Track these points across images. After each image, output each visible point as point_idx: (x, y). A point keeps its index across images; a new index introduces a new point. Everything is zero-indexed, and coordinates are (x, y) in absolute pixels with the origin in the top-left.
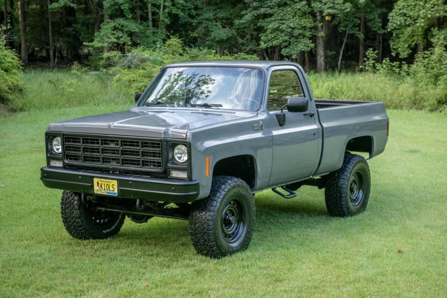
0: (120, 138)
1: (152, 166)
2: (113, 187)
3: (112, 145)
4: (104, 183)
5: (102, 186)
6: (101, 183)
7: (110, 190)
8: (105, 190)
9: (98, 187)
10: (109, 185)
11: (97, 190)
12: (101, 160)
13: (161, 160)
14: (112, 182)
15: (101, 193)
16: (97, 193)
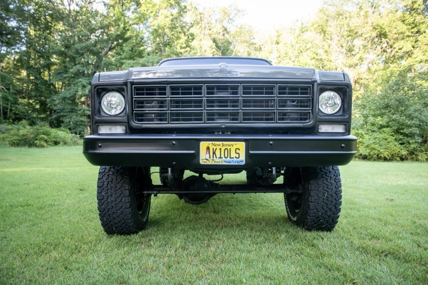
0: (241, 82)
2: (238, 151)
3: (221, 95)
4: (219, 147)
5: (216, 152)
6: (213, 149)
7: (231, 157)
8: (222, 158)
9: (208, 155)
10: (230, 149)
11: (206, 159)
12: (205, 117)
13: (309, 110)
14: (236, 144)
15: (213, 163)
16: (206, 163)
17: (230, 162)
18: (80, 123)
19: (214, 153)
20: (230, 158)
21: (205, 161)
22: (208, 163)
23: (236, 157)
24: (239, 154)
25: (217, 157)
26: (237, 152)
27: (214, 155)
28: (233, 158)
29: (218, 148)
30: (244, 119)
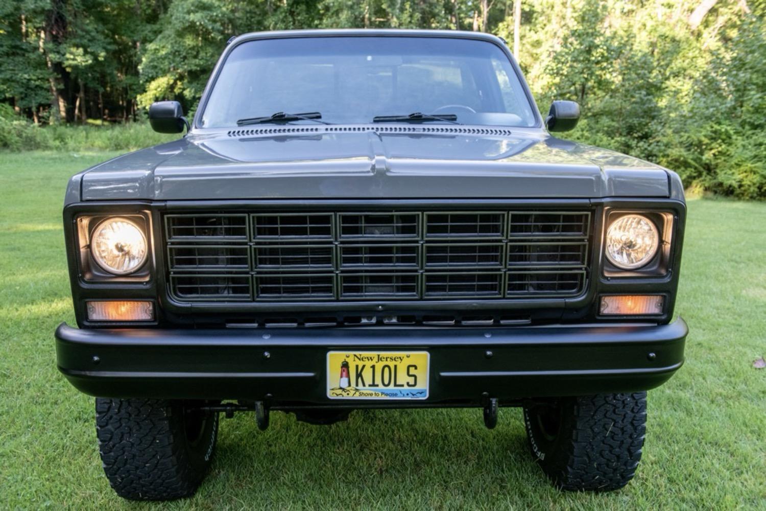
0: (422, 208)
1: (532, 290)
2: (412, 371)
3: (377, 235)
4: (371, 363)
5: (363, 374)
6: (357, 366)
7: (398, 383)
8: (377, 386)
9: (345, 380)
10: (396, 366)
11: (341, 388)
12: (338, 285)
13: (581, 269)
14: (408, 357)
15: (357, 397)
16: (340, 397)
17: (396, 395)
18: (37, 83)
19: (359, 375)
20: (396, 385)
21: (340, 392)
22: (345, 396)
23: (408, 384)
24: (415, 376)
25: (367, 385)
26: (411, 373)
27: (360, 380)
28: (402, 386)
29: (369, 364)
30: (430, 289)
